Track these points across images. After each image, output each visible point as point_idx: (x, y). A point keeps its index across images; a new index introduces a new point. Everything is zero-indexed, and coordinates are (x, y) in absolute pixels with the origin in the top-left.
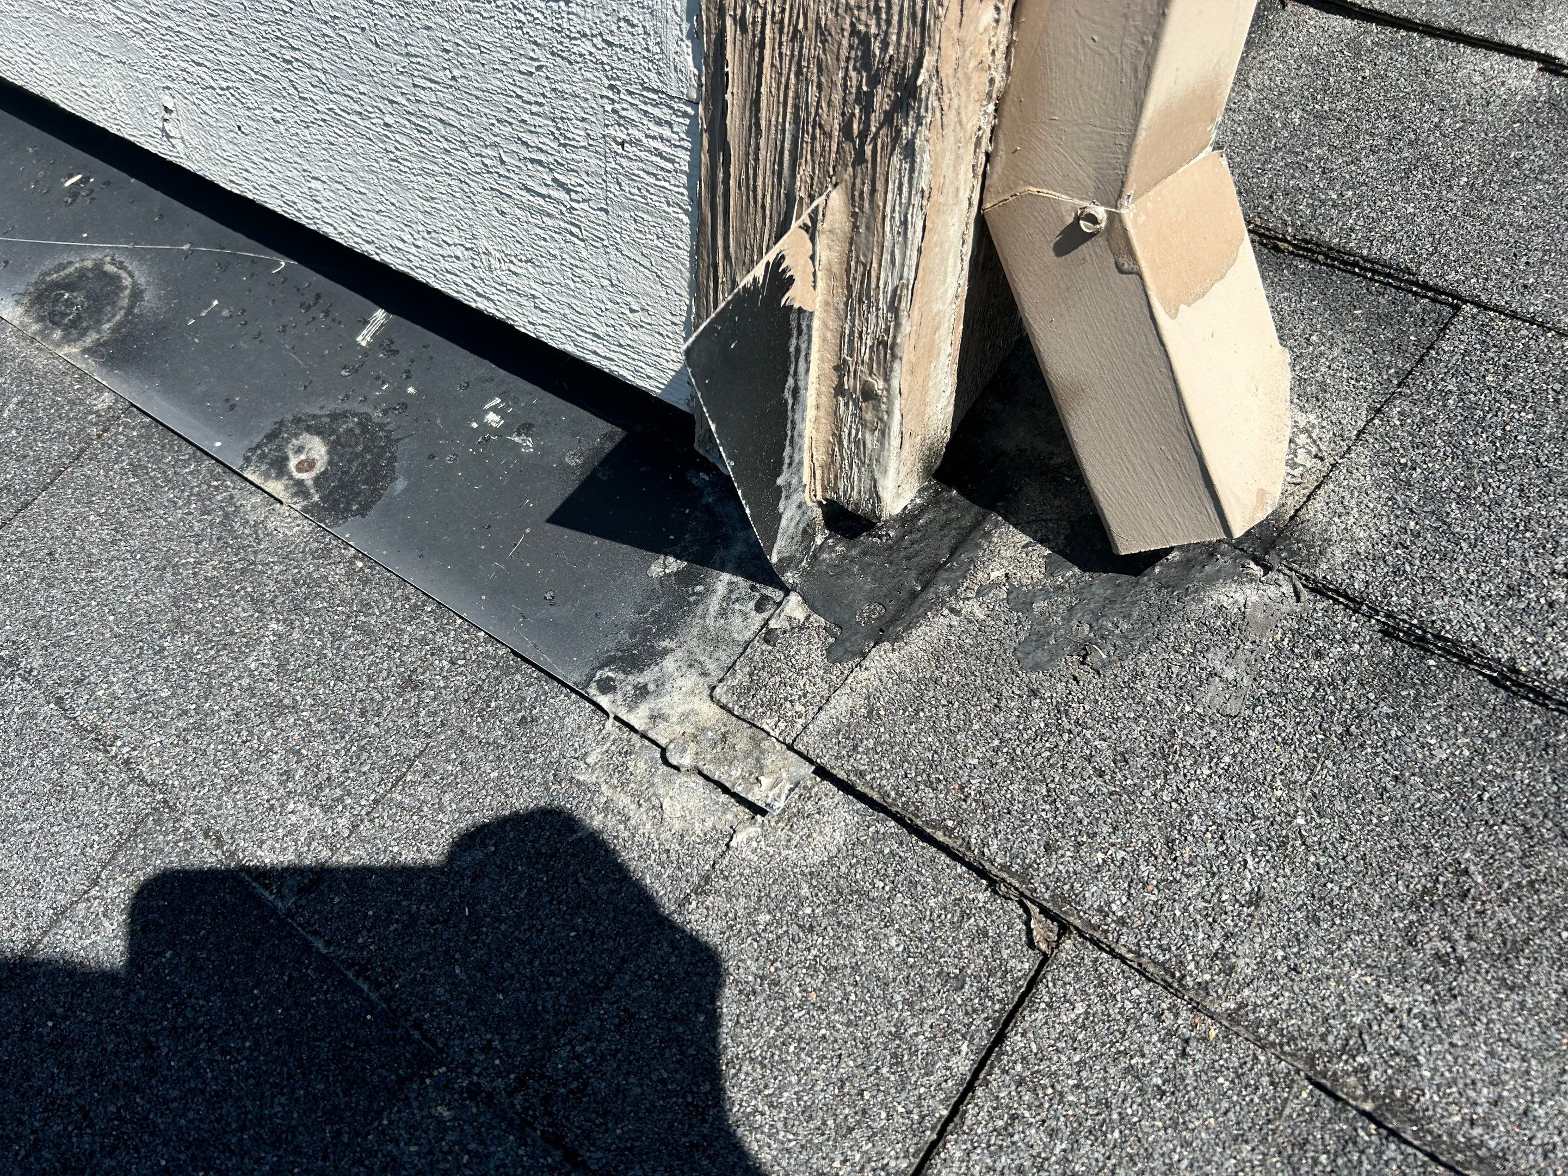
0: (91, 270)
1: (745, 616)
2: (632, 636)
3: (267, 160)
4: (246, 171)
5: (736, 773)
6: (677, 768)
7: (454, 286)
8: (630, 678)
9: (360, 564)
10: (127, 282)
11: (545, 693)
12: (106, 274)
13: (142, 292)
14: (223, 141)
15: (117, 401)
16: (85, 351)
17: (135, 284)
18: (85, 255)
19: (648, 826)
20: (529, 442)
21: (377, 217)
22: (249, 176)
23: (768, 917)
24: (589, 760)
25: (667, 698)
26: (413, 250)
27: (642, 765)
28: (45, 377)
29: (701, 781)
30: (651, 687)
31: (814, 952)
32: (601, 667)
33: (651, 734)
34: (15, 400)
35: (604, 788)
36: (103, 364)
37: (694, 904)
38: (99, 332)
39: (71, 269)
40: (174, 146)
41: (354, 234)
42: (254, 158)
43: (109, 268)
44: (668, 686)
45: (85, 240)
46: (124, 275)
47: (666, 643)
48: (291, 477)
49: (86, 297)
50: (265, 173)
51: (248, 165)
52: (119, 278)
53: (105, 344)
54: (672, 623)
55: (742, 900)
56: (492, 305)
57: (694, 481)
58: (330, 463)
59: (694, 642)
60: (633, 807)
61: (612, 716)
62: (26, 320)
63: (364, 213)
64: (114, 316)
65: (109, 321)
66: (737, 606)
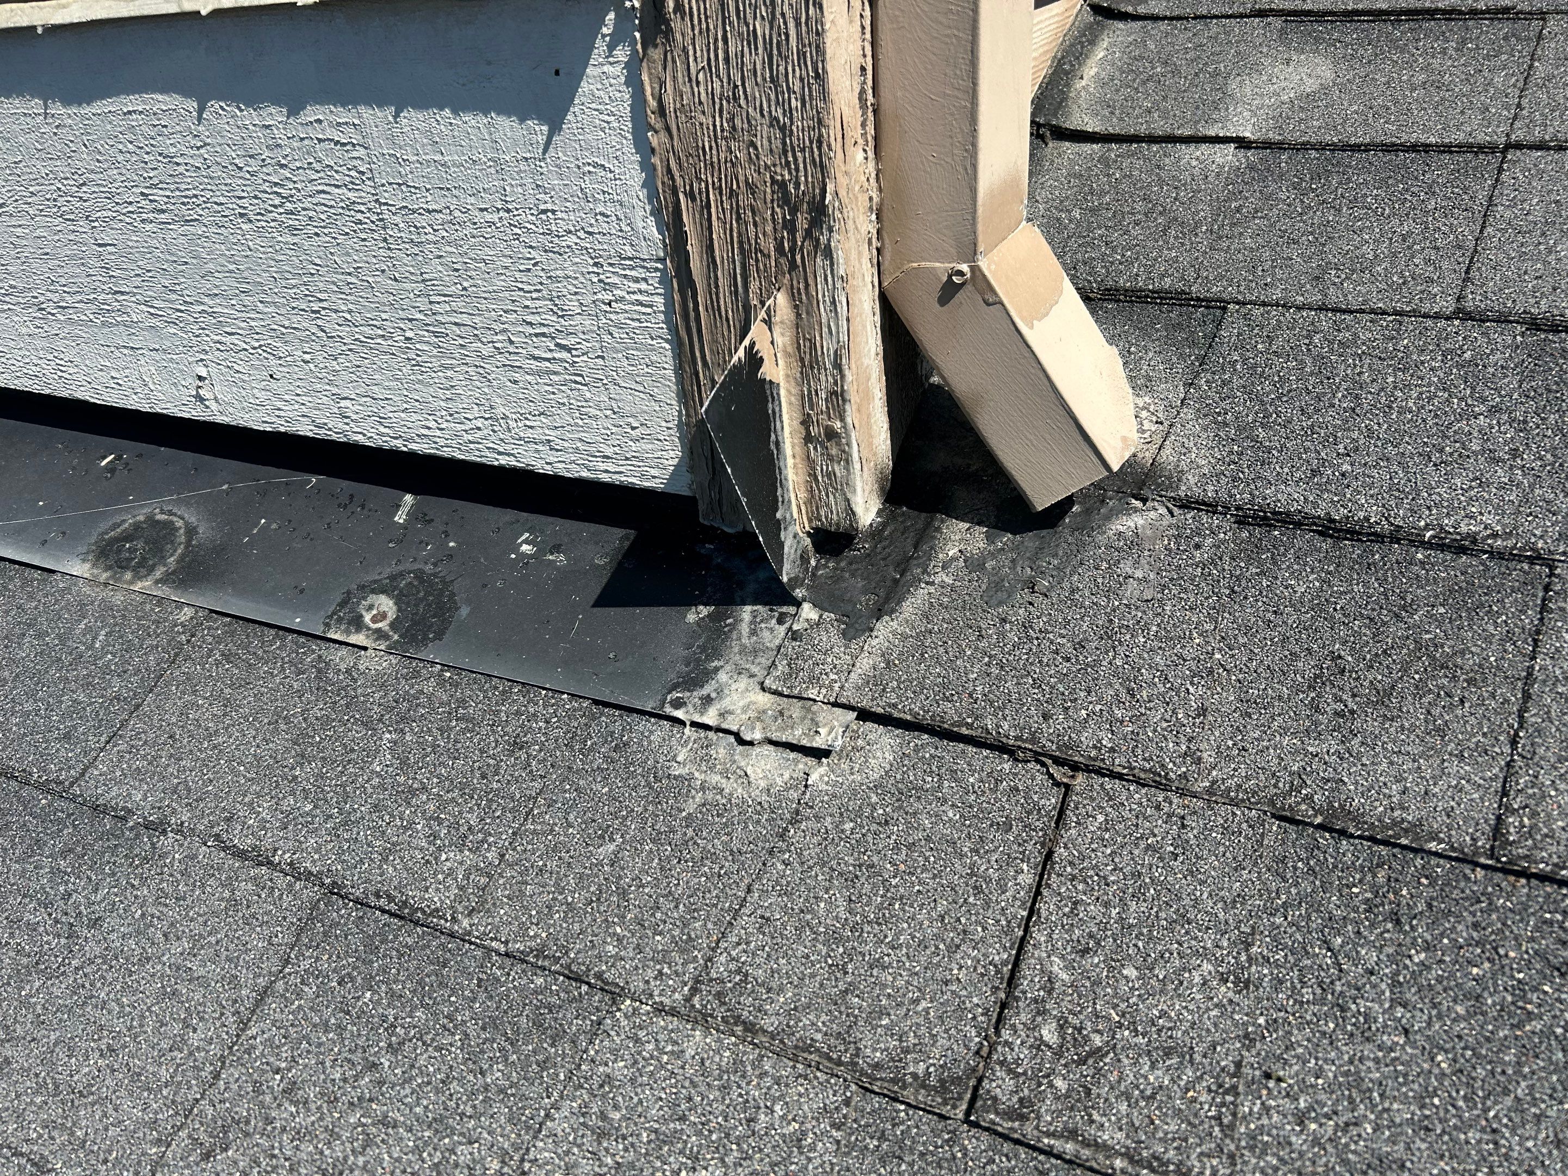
0: (144, 522)
1: (772, 630)
2: (687, 665)
3: (298, 395)
4: (279, 409)
5: (798, 732)
6: (751, 743)
7: (477, 453)
8: (695, 693)
9: (448, 674)
10: (179, 523)
11: (629, 724)
12: (158, 522)
13: (195, 528)
14: (255, 391)
15: (197, 612)
16: (157, 582)
17: (187, 524)
18: (136, 512)
19: (740, 790)
20: (562, 557)
21: (403, 415)
22: (282, 413)
23: (852, 824)
24: (678, 759)
25: (729, 699)
26: (438, 433)
27: (722, 751)
28: (126, 609)
29: (772, 748)
30: (713, 695)
31: (894, 837)
32: (670, 692)
33: (724, 726)
34: (103, 633)
35: (697, 774)
36: (176, 588)
37: (792, 831)
38: (165, 565)
39: (127, 525)
40: (207, 407)
41: (382, 435)
42: (287, 397)
43: (160, 517)
44: (726, 691)
45: (133, 501)
46: (175, 519)
47: (716, 663)
48: (369, 629)
49: (146, 543)
50: (297, 407)
51: (279, 404)
52: (172, 522)
53: (174, 572)
54: (715, 649)
55: (829, 819)
56: (512, 458)
57: (703, 551)
58: (399, 610)
59: (738, 657)
60: (724, 781)
61: (688, 723)
62: (95, 571)
63: (391, 415)
64: (175, 551)
65: (172, 555)
66: (763, 625)
